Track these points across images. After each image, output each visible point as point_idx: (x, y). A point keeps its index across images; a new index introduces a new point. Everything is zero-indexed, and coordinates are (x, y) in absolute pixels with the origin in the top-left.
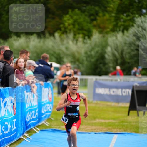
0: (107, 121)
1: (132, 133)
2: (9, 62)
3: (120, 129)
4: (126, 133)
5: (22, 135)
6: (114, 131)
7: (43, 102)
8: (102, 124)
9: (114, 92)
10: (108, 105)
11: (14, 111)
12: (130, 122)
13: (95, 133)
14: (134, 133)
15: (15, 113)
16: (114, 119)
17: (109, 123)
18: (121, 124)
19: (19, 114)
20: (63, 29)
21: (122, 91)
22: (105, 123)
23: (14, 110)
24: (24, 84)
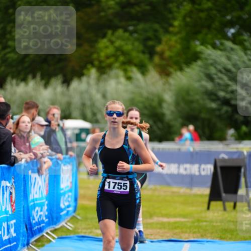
0: (172, 220)
1: (214, 240)
2: (4, 122)
3: (194, 233)
4: (205, 239)
5: (26, 247)
6: (184, 237)
7: (62, 189)
8: (163, 225)
9: (186, 169)
10: (173, 192)
11: (12, 206)
12: (211, 221)
13: (152, 242)
14: (217, 240)
15: (14, 209)
16: (184, 216)
17: (175, 223)
18: (196, 224)
19: (20, 211)
20: (96, 63)
21: (199, 168)
22: (169, 223)
23: (12, 203)
24: (29, 160)
